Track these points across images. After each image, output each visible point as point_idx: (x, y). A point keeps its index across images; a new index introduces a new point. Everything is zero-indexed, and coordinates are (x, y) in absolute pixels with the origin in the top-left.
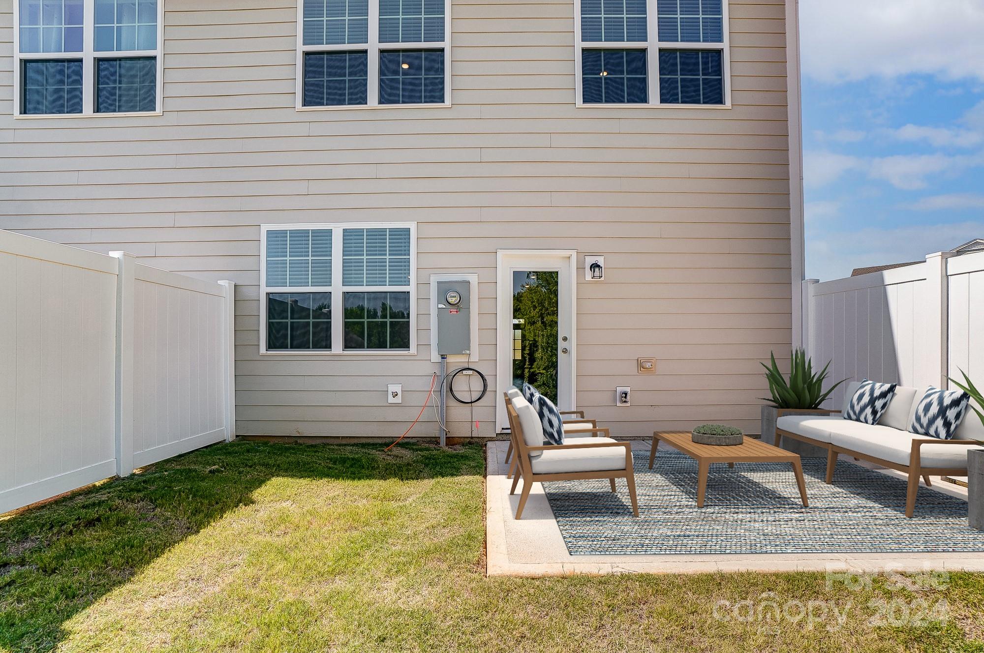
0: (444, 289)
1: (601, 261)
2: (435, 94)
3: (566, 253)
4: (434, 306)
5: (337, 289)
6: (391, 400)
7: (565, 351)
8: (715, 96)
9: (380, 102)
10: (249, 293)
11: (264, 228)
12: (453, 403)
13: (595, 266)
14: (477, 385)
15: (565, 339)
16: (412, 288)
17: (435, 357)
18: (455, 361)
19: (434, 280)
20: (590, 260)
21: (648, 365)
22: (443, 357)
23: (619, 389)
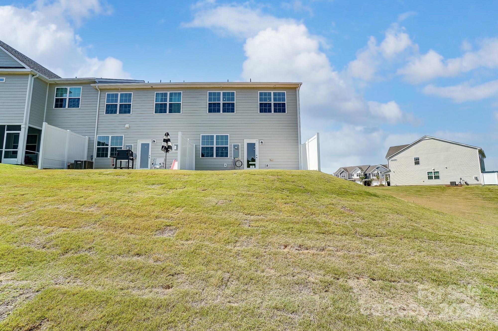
0: (234, 146)
1: (263, 141)
2: (233, 111)
3: (257, 140)
4: (233, 149)
5: (215, 146)
6: (225, 166)
7: (257, 158)
8: (284, 111)
9: (223, 112)
10: (198, 147)
11: (201, 135)
12: (236, 167)
13: (262, 142)
14: (240, 163)
15: (257, 155)
16: (228, 146)
17: (233, 158)
18: (236, 159)
19: (233, 144)
20: (261, 141)
21: (271, 160)
22: (234, 158)
23: (266, 164)
